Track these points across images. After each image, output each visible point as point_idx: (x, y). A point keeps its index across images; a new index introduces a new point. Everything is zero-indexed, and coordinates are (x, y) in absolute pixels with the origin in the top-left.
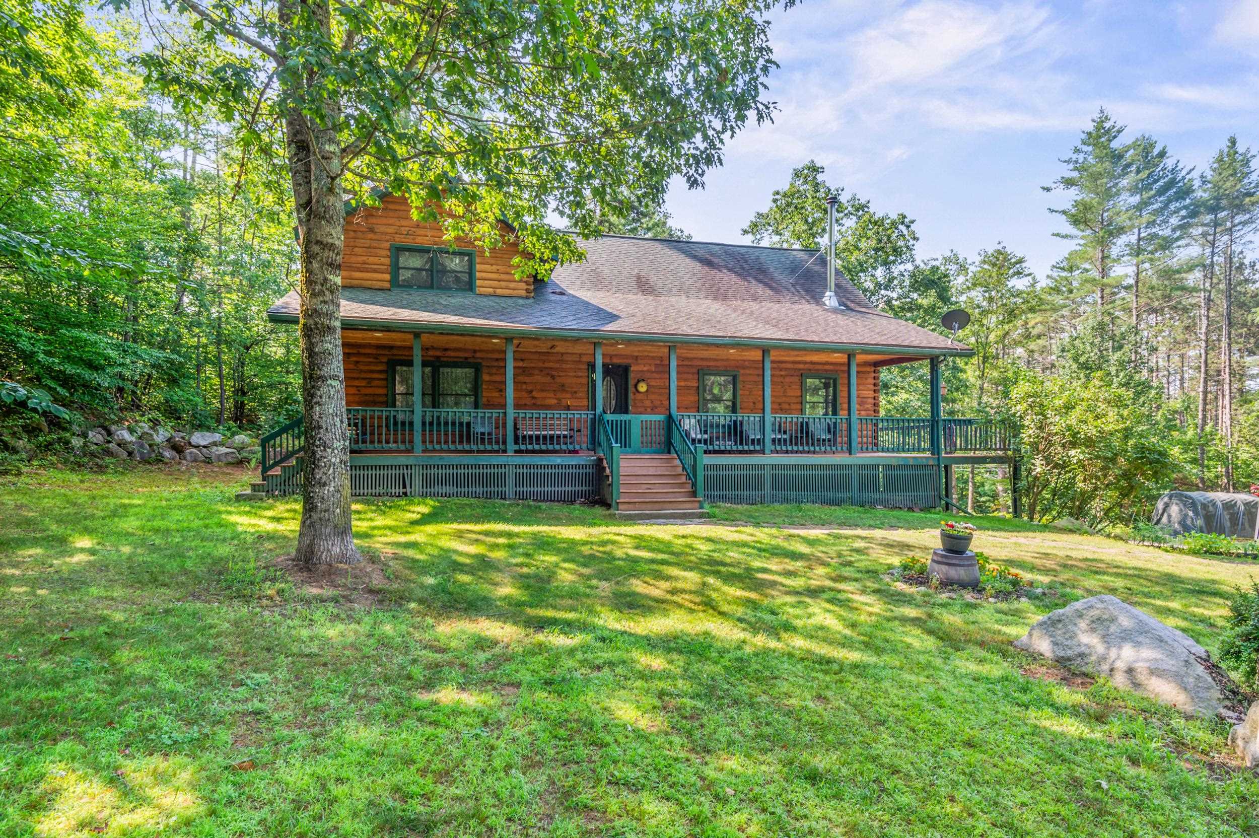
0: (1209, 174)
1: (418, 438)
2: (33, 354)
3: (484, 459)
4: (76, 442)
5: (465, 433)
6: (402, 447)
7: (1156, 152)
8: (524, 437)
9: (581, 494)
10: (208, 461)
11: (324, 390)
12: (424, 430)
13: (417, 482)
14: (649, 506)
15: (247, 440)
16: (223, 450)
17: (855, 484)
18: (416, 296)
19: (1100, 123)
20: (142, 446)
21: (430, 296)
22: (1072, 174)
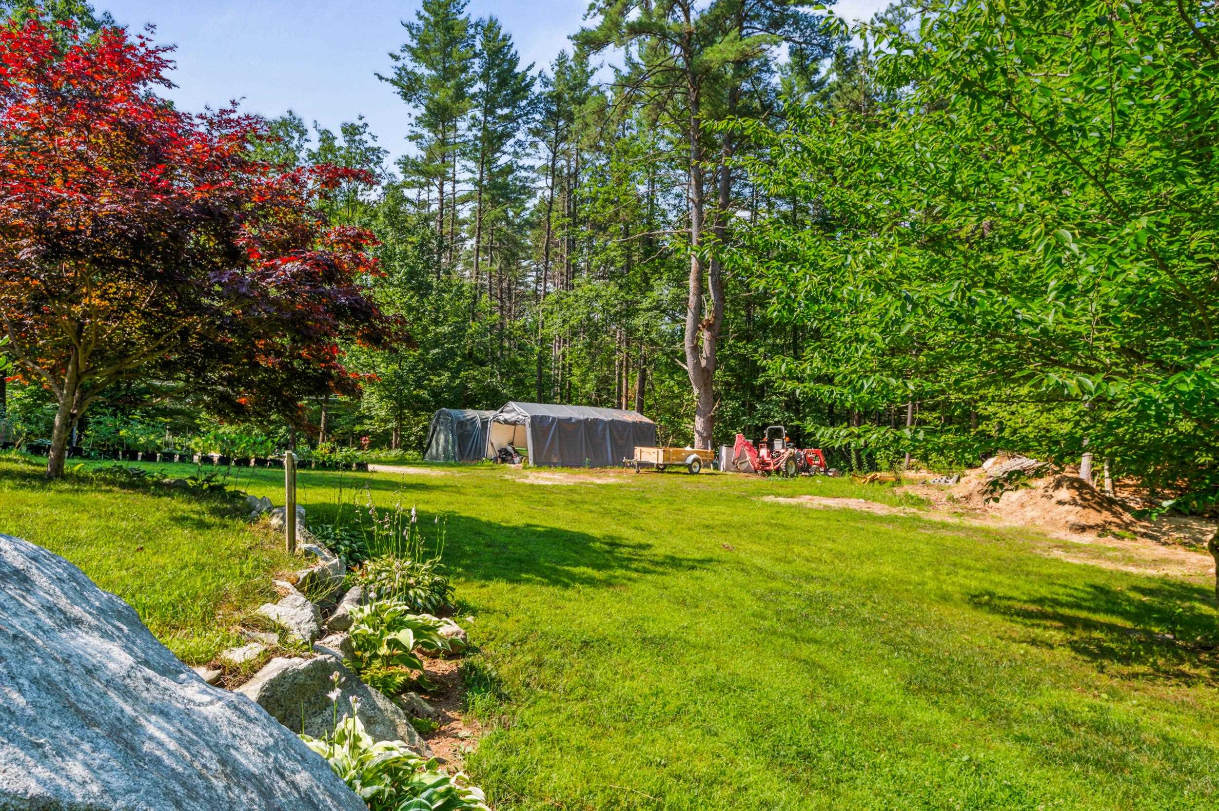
7: (501, 35)
22: (414, 44)
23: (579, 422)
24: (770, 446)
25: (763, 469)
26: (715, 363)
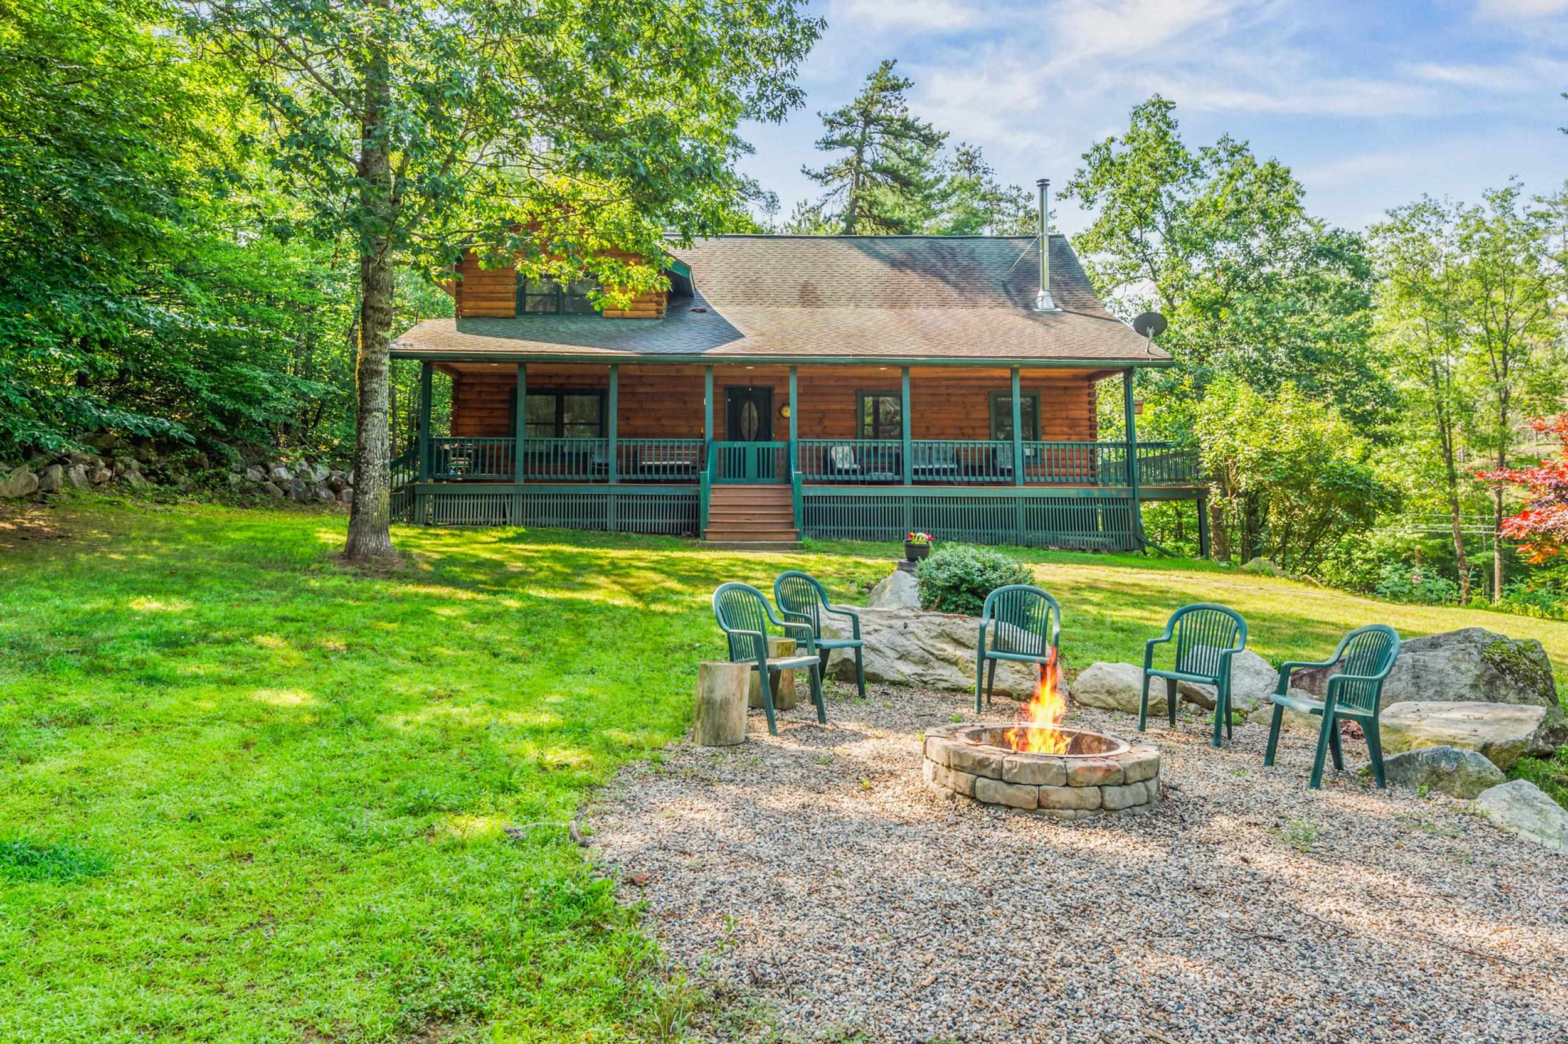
2: (198, 391)
3: (583, 489)
4: (234, 478)
6: (504, 477)
8: (642, 468)
9: (679, 526)
11: (369, 419)
12: (526, 462)
13: (518, 512)
14: (740, 536)
17: (1022, 517)
20: (298, 485)
21: (553, 323)
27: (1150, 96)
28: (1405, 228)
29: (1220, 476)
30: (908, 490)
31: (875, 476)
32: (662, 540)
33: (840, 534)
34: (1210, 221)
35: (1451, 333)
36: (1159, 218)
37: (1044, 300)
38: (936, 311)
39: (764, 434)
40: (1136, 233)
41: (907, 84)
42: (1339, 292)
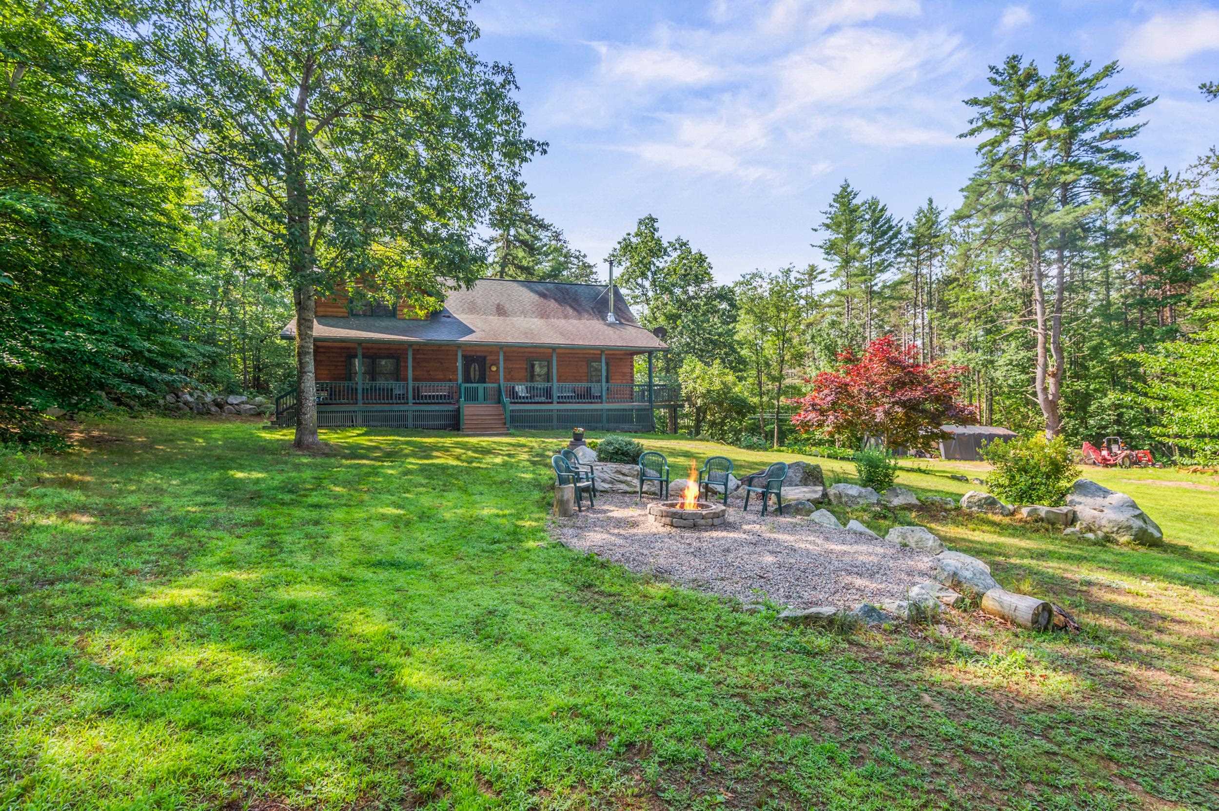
0: (913, 223)
1: (360, 396)
3: (396, 408)
5: (388, 395)
6: (351, 402)
7: (880, 207)
8: (423, 397)
9: (449, 425)
10: (239, 413)
11: (305, 377)
12: (363, 393)
13: (360, 421)
14: (480, 430)
15: (264, 400)
16: (248, 406)
17: (604, 419)
18: (363, 321)
19: (845, 188)
20: (198, 404)
21: (371, 321)
22: (828, 221)
23: (970, 435)
24: (1109, 449)
25: (1106, 463)
26: (1057, 396)
27: (646, 215)
28: (748, 283)
29: (688, 399)
30: (555, 406)
31: (537, 399)
32: (441, 432)
33: (524, 427)
34: (673, 279)
35: (764, 331)
36: (649, 274)
37: (611, 318)
38: (563, 321)
39: (482, 380)
40: (639, 281)
41: (532, 197)
42: (724, 314)
